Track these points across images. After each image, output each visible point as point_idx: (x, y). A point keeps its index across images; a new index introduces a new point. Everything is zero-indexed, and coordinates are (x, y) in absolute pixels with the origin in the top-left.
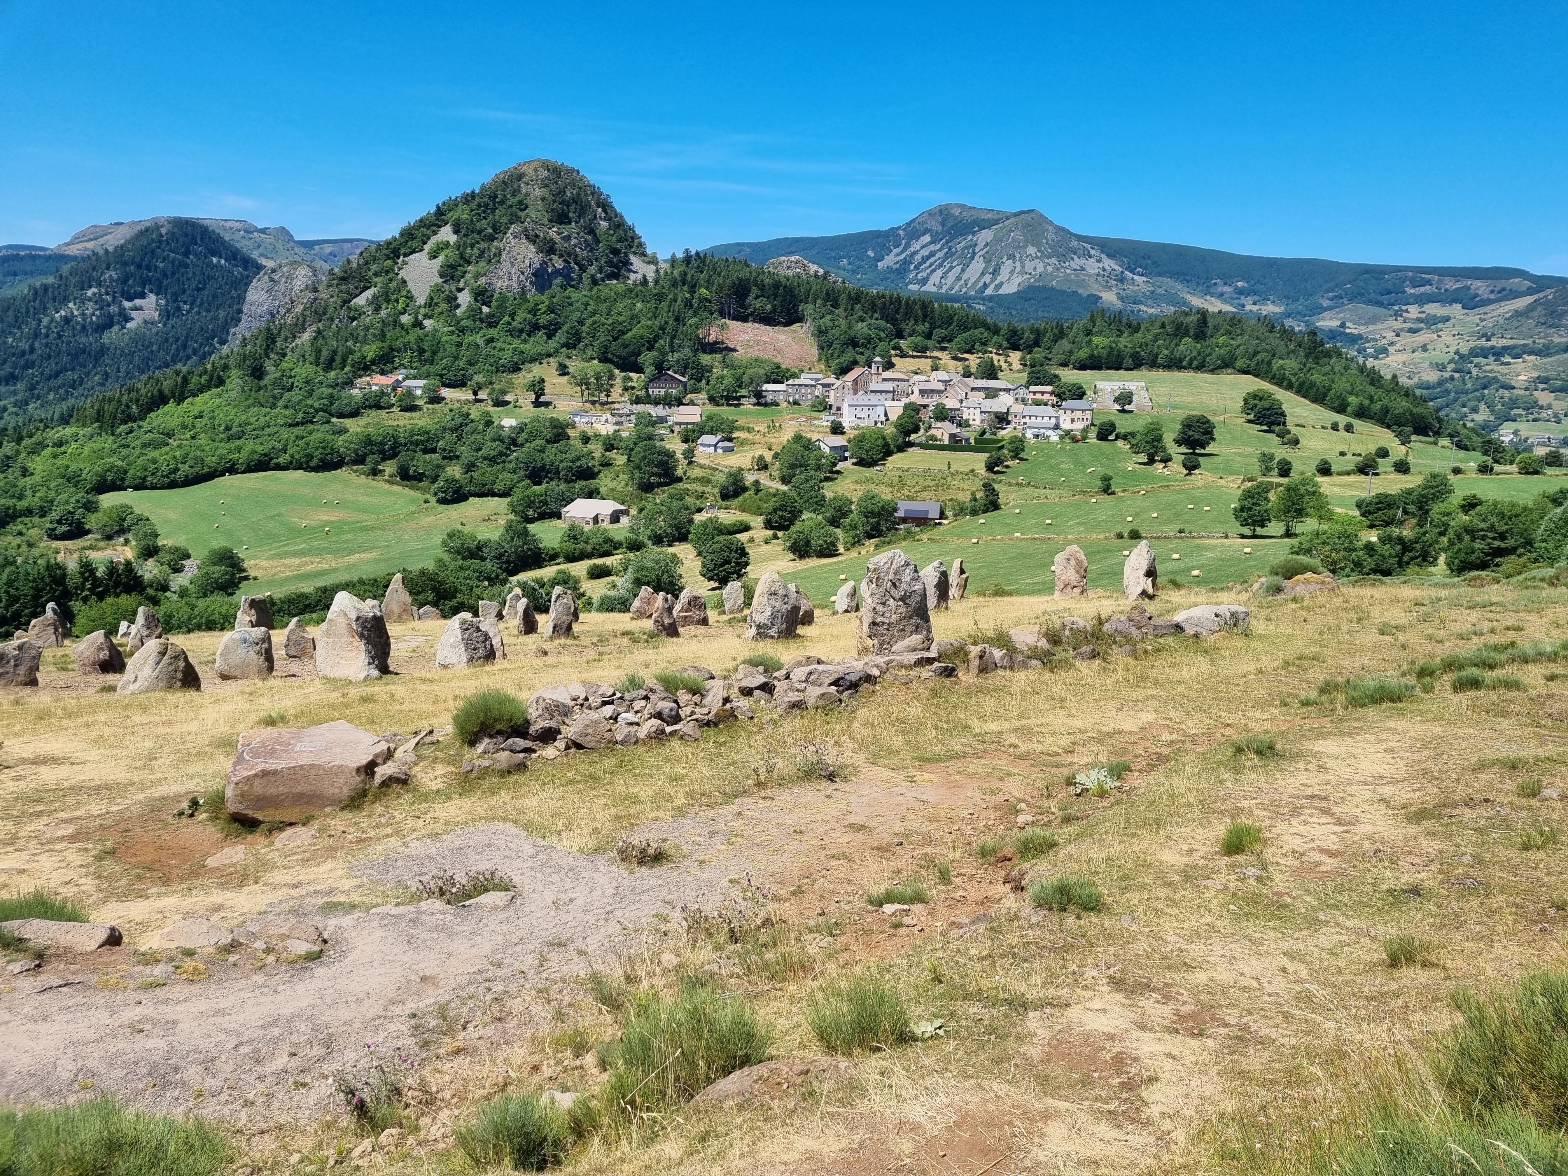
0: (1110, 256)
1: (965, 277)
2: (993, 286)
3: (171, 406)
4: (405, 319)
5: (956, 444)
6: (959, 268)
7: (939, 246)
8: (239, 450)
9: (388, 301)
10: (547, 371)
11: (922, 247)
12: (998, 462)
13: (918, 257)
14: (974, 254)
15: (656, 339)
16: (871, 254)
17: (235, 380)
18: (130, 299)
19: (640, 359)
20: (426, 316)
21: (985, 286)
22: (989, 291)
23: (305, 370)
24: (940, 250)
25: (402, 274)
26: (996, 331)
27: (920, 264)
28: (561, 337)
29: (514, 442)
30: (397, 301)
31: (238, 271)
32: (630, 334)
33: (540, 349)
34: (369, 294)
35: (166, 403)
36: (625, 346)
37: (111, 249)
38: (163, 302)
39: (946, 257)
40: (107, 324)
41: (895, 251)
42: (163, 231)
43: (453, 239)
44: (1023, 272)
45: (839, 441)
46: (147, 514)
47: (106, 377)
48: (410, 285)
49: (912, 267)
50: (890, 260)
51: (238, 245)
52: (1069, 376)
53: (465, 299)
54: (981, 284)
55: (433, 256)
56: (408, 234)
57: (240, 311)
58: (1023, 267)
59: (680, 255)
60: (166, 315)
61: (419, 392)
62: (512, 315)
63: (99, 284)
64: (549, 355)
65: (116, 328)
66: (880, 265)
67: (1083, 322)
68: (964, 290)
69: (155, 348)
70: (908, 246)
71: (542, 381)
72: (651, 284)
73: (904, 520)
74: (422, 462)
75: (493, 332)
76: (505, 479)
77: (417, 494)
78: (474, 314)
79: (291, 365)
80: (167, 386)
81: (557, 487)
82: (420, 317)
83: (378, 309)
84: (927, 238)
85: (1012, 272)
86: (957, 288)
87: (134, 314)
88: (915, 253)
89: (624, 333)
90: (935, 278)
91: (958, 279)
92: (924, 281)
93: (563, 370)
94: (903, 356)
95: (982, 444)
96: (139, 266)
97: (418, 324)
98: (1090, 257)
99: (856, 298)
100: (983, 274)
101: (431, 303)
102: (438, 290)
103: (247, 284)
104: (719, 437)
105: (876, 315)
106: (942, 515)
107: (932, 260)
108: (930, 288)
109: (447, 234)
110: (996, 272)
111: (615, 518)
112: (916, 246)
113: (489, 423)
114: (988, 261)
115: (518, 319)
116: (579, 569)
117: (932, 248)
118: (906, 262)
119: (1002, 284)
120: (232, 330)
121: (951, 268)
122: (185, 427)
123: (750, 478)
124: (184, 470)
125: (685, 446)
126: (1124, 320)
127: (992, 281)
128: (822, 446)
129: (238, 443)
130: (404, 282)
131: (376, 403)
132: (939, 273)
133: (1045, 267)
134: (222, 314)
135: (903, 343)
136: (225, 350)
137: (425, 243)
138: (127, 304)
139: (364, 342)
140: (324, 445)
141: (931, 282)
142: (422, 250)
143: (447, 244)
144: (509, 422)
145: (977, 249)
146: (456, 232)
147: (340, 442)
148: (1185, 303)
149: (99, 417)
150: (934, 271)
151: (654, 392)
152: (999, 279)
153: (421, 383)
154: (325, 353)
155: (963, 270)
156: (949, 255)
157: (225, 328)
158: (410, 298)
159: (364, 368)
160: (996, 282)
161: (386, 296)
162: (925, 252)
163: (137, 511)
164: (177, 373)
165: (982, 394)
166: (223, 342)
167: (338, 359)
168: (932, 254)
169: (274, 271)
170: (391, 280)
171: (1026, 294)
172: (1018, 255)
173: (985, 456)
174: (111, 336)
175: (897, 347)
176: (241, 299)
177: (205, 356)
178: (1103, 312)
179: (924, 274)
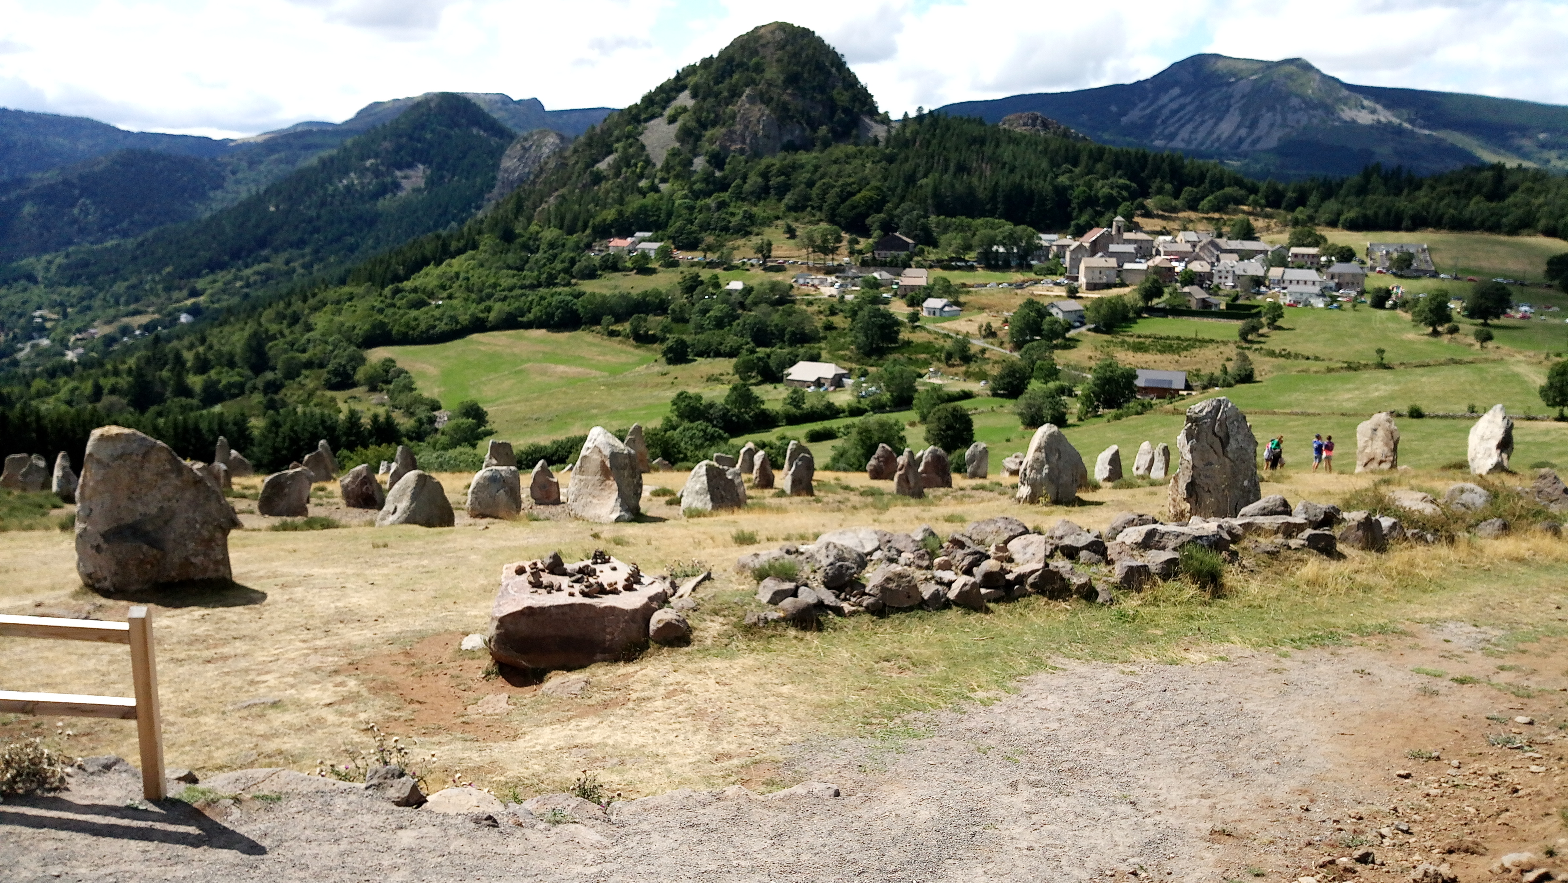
0: (1387, 107)
1: (1217, 132)
2: (1249, 141)
3: (430, 269)
4: (643, 183)
5: (1206, 310)
6: (1211, 123)
7: (1189, 99)
8: (489, 310)
9: (628, 166)
10: (775, 235)
11: (1172, 100)
12: (1254, 329)
13: (1166, 112)
14: (1229, 106)
15: (884, 201)
16: (1114, 109)
17: (487, 241)
18: (400, 168)
19: (869, 221)
20: (664, 180)
21: (1241, 141)
22: (1245, 147)
23: (550, 234)
24: (1191, 103)
25: (641, 138)
26: (1254, 190)
27: (1168, 118)
28: (789, 199)
29: (742, 305)
30: (636, 165)
31: (494, 141)
32: (859, 196)
33: (770, 212)
34: (610, 159)
35: (428, 264)
36: (854, 207)
37: (388, 123)
38: (428, 172)
39: (1197, 111)
40: (383, 191)
41: (1141, 105)
42: (433, 105)
43: (690, 103)
44: (1284, 125)
45: (1074, 305)
46: (406, 368)
47: (378, 241)
48: (648, 148)
49: (1159, 122)
50: (1135, 115)
51: (495, 116)
52: (1339, 237)
53: (699, 163)
54: (1235, 139)
55: (672, 120)
56: (649, 100)
57: (494, 178)
58: (1284, 119)
59: (913, 114)
60: (431, 183)
61: (652, 254)
62: (745, 178)
63: (377, 156)
64: (777, 218)
65: (388, 196)
66: (1124, 120)
67: (1355, 178)
68: (1216, 145)
69: (420, 213)
70: (1155, 99)
71: (770, 244)
72: (882, 144)
73: (1146, 390)
74: (654, 323)
75: (725, 196)
76: (732, 340)
77: (649, 354)
78: (708, 178)
79: (537, 228)
80: (429, 249)
81: (781, 351)
82: (657, 181)
83: (618, 174)
84: (1176, 91)
85: (1272, 125)
86: (1208, 143)
87: (404, 183)
88: (1164, 106)
89: (854, 194)
90: (1184, 133)
91: (1210, 133)
92: (1172, 137)
93: (791, 233)
94: (1148, 215)
95: (1234, 311)
96: (411, 138)
97: (654, 189)
98: (1363, 107)
99: (1097, 156)
100: (1238, 127)
101: (667, 168)
102: (674, 153)
103: (502, 153)
104: (944, 301)
105: (1119, 172)
106: (1188, 387)
107: (1182, 113)
108: (1178, 144)
109: (685, 99)
110: (1253, 126)
111: (838, 382)
112: (1164, 99)
113: (717, 286)
114: (1244, 113)
115: (750, 182)
116: (800, 432)
117: (1182, 101)
118: (1153, 117)
119: (1259, 139)
120: (487, 196)
121: (1203, 122)
122: (443, 287)
123: (977, 344)
124: (442, 327)
125: (911, 310)
126: (1404, 175)
127: (1248, 136)
128: (1054, 311)
129: (488, 303)
130: (643, 147)
131: (613, 265)
132: (1189, 127)
133: (1310, 119)
134: (478, 180)
135: (1149, 203)
136: (480, 215)
137: (664, 108)
138: (398, 173)
139: (604, 207)
140: (564, 305)
141: (1179, 137)
142: (661, 115)
143: (685, 110)
144: (736, 285)
145: (1232, 101)
146: (694, 96)
147: (579, 303)
148: (1473, 158)
149: (371, 278)
150: (1183, 125)
151: (880, 255)
152: (1257, 133)
153: (656, 245)
154: (569, 217)
155: (1216, 124)
156: (1202, 108)
157: (480, 194)
158: (648, 162)
159: (605, 232)
160: (1254, 136)
161: (626, 161)
162: (1174, 106)
163: (399, 365)
164: (438, 237)
165: (1236, 257)
166: (478, 208)
167: (580, 224)
168: (1182, 107)
169: (526, 139)
170: (631, 146)
171: (1286, 150)
172: (1279, 107)
173: (1238, 324)
174: (384, 203)
175: (1142, 207)
176: (496, 167)
177: (462, 222)
178: (1378, 168)
179: (1172, 129)
